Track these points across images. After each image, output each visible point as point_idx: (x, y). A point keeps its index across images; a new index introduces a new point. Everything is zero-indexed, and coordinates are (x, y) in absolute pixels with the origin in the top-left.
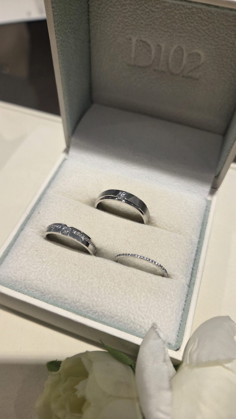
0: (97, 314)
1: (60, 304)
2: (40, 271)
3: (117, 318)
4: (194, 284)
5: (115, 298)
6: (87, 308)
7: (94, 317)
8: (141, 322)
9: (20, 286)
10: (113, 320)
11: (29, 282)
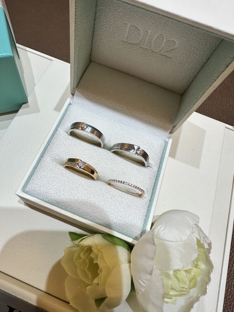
2: (56, 188)
3: (105, 220)
4: (153, 199)
11: (49, 195)
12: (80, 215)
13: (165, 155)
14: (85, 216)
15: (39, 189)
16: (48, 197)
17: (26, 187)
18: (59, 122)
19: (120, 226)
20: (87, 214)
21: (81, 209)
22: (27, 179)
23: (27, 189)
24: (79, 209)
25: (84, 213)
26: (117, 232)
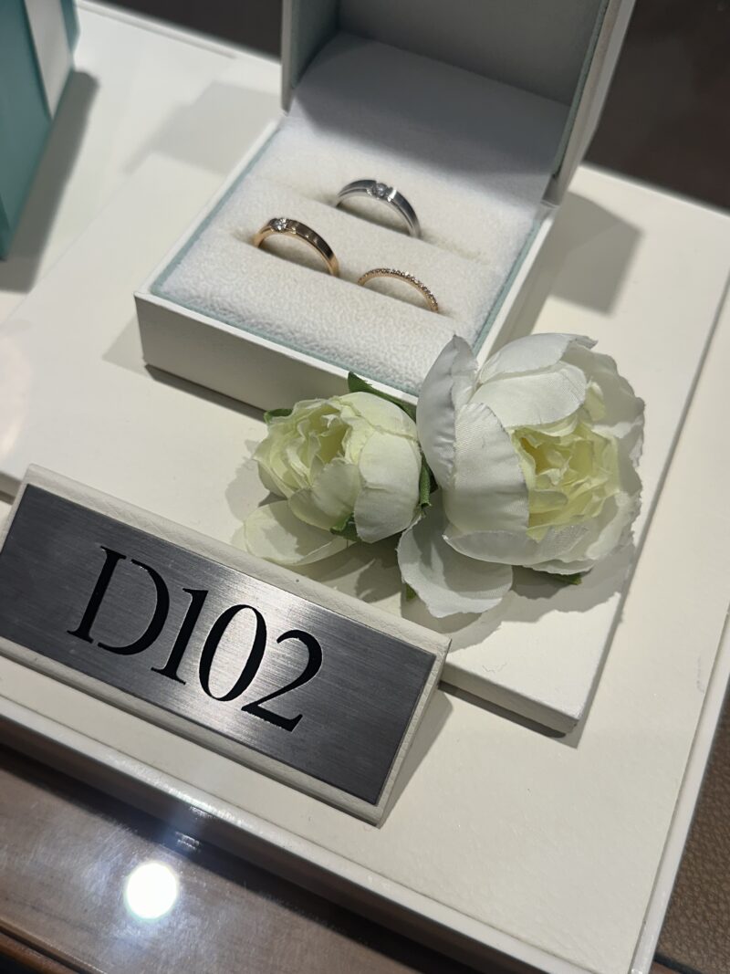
0: (326, 351)
1: (268, 335)
2: (237, 284)
3: (358, 357)
4: (488, 332)
5: (357, 330)
6: (311, 341)
7: (321, 355)
8: (395, 365)
9: (204, 305)
10: (351, 360)
11: (219, 299)
14: (308, 350)
15: (194, 286)
16: (216, 305)
19: (394, 370)
20: (313, 344)
21: (297, 332)
22: (164, 271)
23: (165, 288)
25: (304, 341)
26: (387, 384)
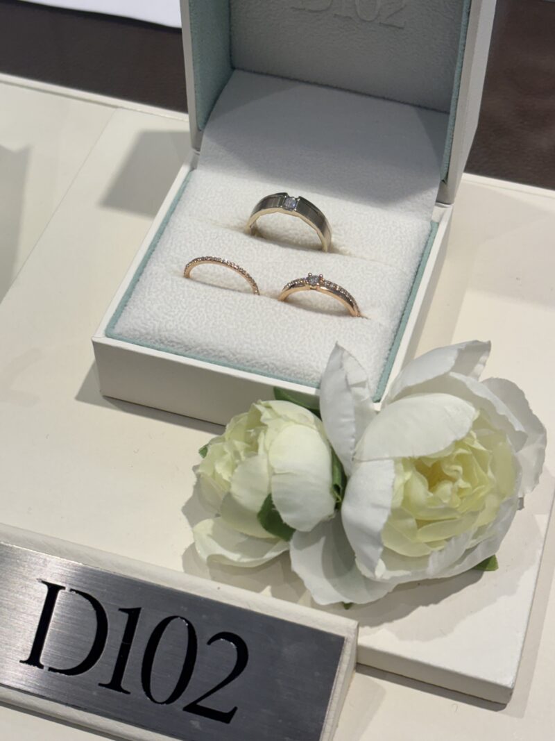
2: (180, 319)
4: (404, 330)
5: (290, 345)
7: (261, 371)
9: (153, 340)
12: (238, 366)
13: (430, 250)
15: (143, 325)
17: (114, 328)
18: (171, 207)
20: (253, 362)
21: (238, 353)
22: (114, 314)
23: (118, 330)
24: (234, 355)
